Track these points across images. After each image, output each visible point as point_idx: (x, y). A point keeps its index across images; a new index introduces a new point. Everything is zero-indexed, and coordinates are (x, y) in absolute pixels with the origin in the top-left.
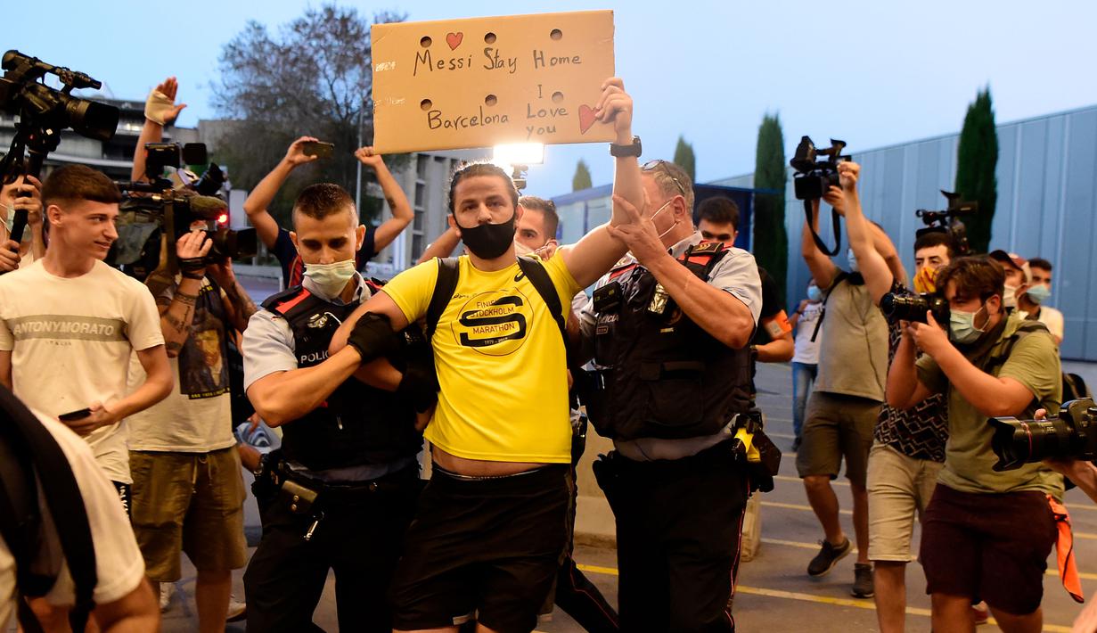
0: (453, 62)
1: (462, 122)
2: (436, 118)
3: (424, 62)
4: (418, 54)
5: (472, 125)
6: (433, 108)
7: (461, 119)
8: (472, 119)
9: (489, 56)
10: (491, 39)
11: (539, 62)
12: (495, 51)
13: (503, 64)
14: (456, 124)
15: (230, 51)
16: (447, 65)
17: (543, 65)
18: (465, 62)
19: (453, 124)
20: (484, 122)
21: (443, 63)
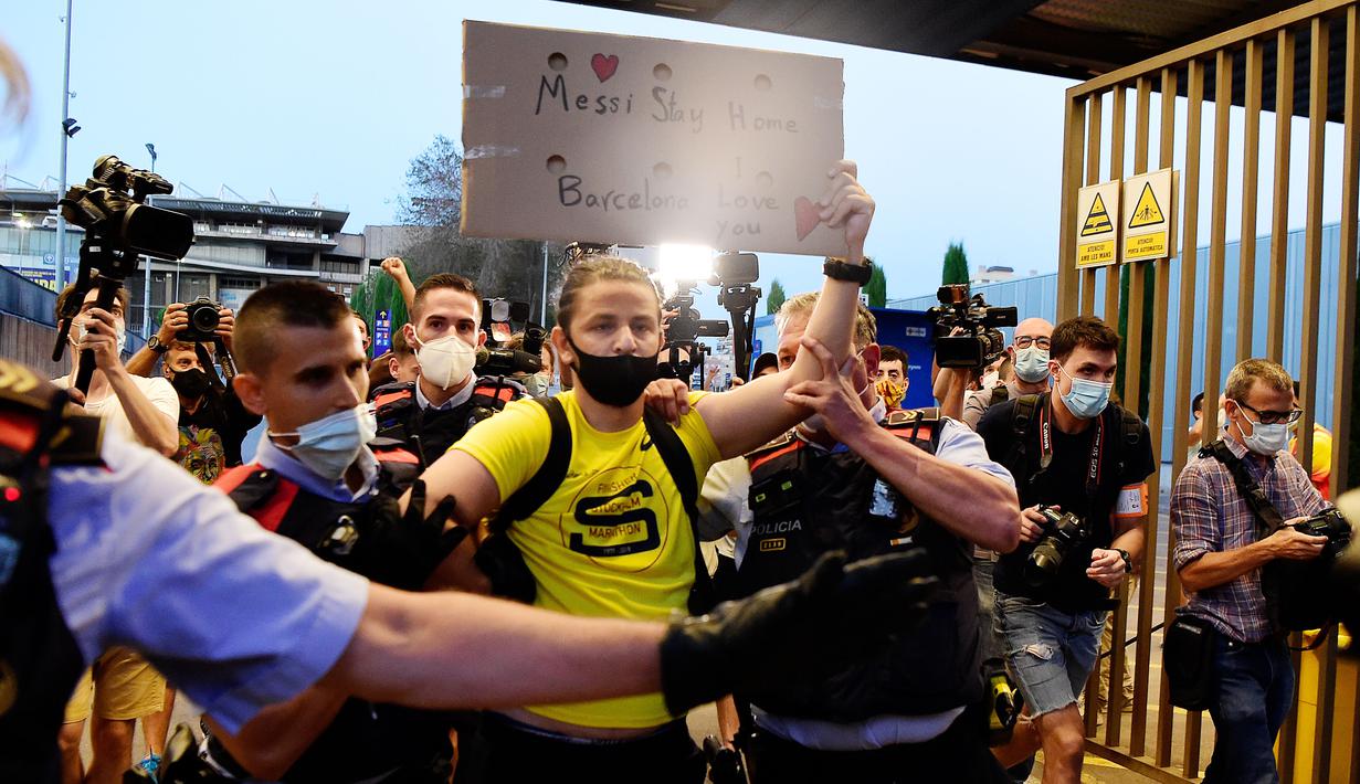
0: (603, 101)
1: (615, 200)
2: (571, 188)
3: (554, 94)
4: (544, 77)
5: (631, 207)
6: (569, 171)
7: (612, 196)
8: (632, 198)
9: (660, 101)
10: (662, 73)
11: (737, 121)
12: (669, 94)
13: (681, 117)
14: (605, 203)
15: (417, 165)
16: (592, 105)
17: (744, 127)
18: (623, 105)
19: (600, 201)
20: (650, 205)
21: (586, 101)
